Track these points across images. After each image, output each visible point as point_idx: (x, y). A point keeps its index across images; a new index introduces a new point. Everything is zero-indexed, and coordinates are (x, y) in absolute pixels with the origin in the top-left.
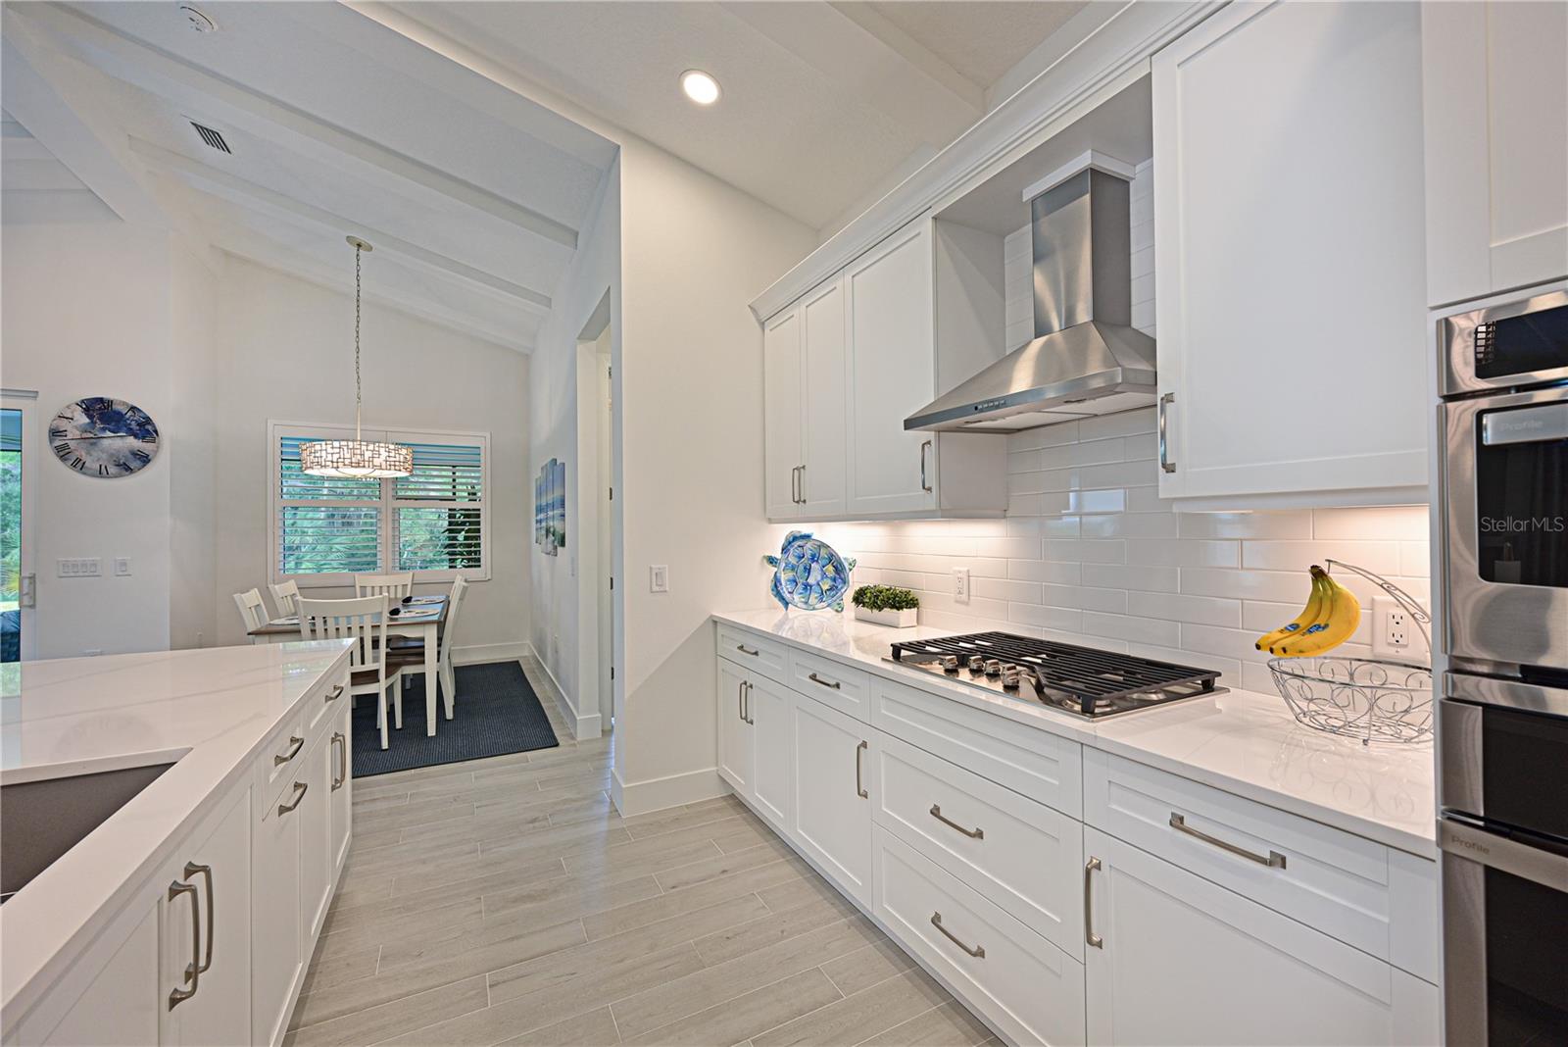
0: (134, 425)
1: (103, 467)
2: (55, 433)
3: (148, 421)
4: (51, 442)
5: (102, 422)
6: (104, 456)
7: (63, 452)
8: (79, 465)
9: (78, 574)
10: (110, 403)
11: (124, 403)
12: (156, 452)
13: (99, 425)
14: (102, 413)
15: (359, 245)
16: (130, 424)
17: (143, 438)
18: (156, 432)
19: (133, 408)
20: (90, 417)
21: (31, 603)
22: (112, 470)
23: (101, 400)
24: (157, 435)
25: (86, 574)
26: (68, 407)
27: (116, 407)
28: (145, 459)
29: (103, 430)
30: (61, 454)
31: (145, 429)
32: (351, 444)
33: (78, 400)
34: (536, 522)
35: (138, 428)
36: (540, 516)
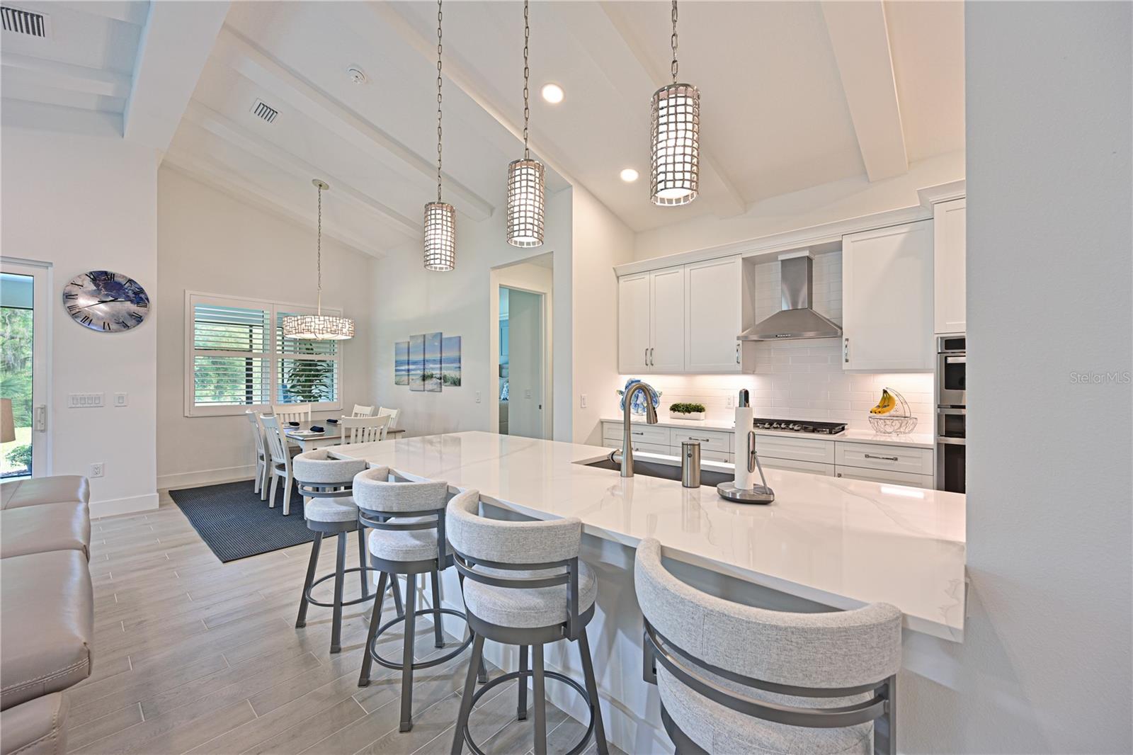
0: (131, 294)
1: (106, 324)
2: (67, 296)
3: (142, 291)
4: (64, 303)
5: (106, 290)
6: (108, 316)
7: (73, 311)
8: (86, 321)
9: (78, 406)
10: (113, 275)
11: (124, 277)
12: (147, 314)
13: (104, 292)
14: (106, 283)
15: (320, 186)
16: (128, 293)
17: (138, 303)
18: (147, 299)
19: (130, 281)
20: (97, 285)
21: (43, 428)
22: (113, 326)
23: (106, 273)
24: (148, 301)
25: (92, 405)
26: (79, 276)
27: (117, 279)
28: (139, 319)
29: (107, 295)
30: (72, 313)
31: (139, 297)
33: (88, 271)
34: (396, 370)
35: (134, 295)
36: (406, 367)
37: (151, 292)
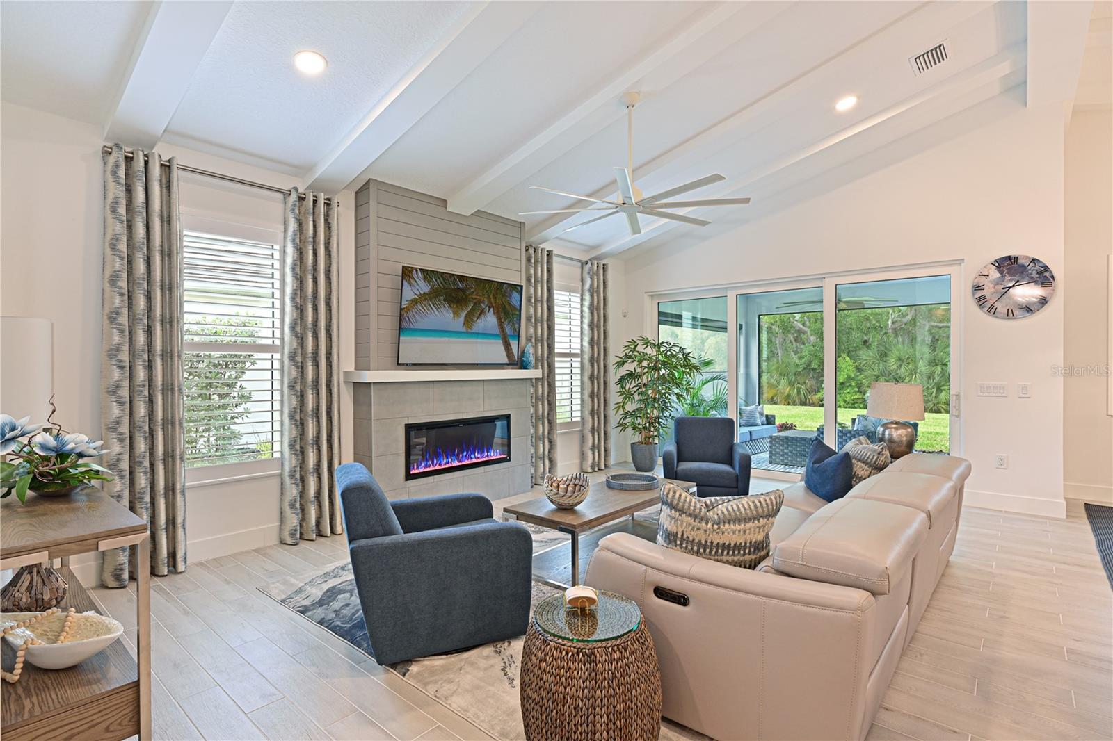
0: (1035, 275)
1: (1010, 311)
2: (977, 288)
3: (1046, 268)
4: (974, 294)
5: (1010, 275)
6: (1011, 302)
7: (981, 301)
8: (992, 310)
9: (984, 394)
10: (1016, 259)
11: (1028, 257)
12: (1052, 294)
13: (1008, 278)
14: (1010, 267)
16: (1031, 274)
17: (1042, 283)
18: (1053, 277)
19: (1034, 260)
20: (1002, 272)
21: (957, 414)
22: (1017, 312)
23: (1009, 258)
24: (1054, 280)
25: (997, 395)
26: (985, 267)
27: (1021, 261)
28: (1045, 303)
29: (1011, 280)
30: (981, 303)
31: (1043, 276)
33: (992, 260)
35: (1037, 276)
37: (1057, 270)
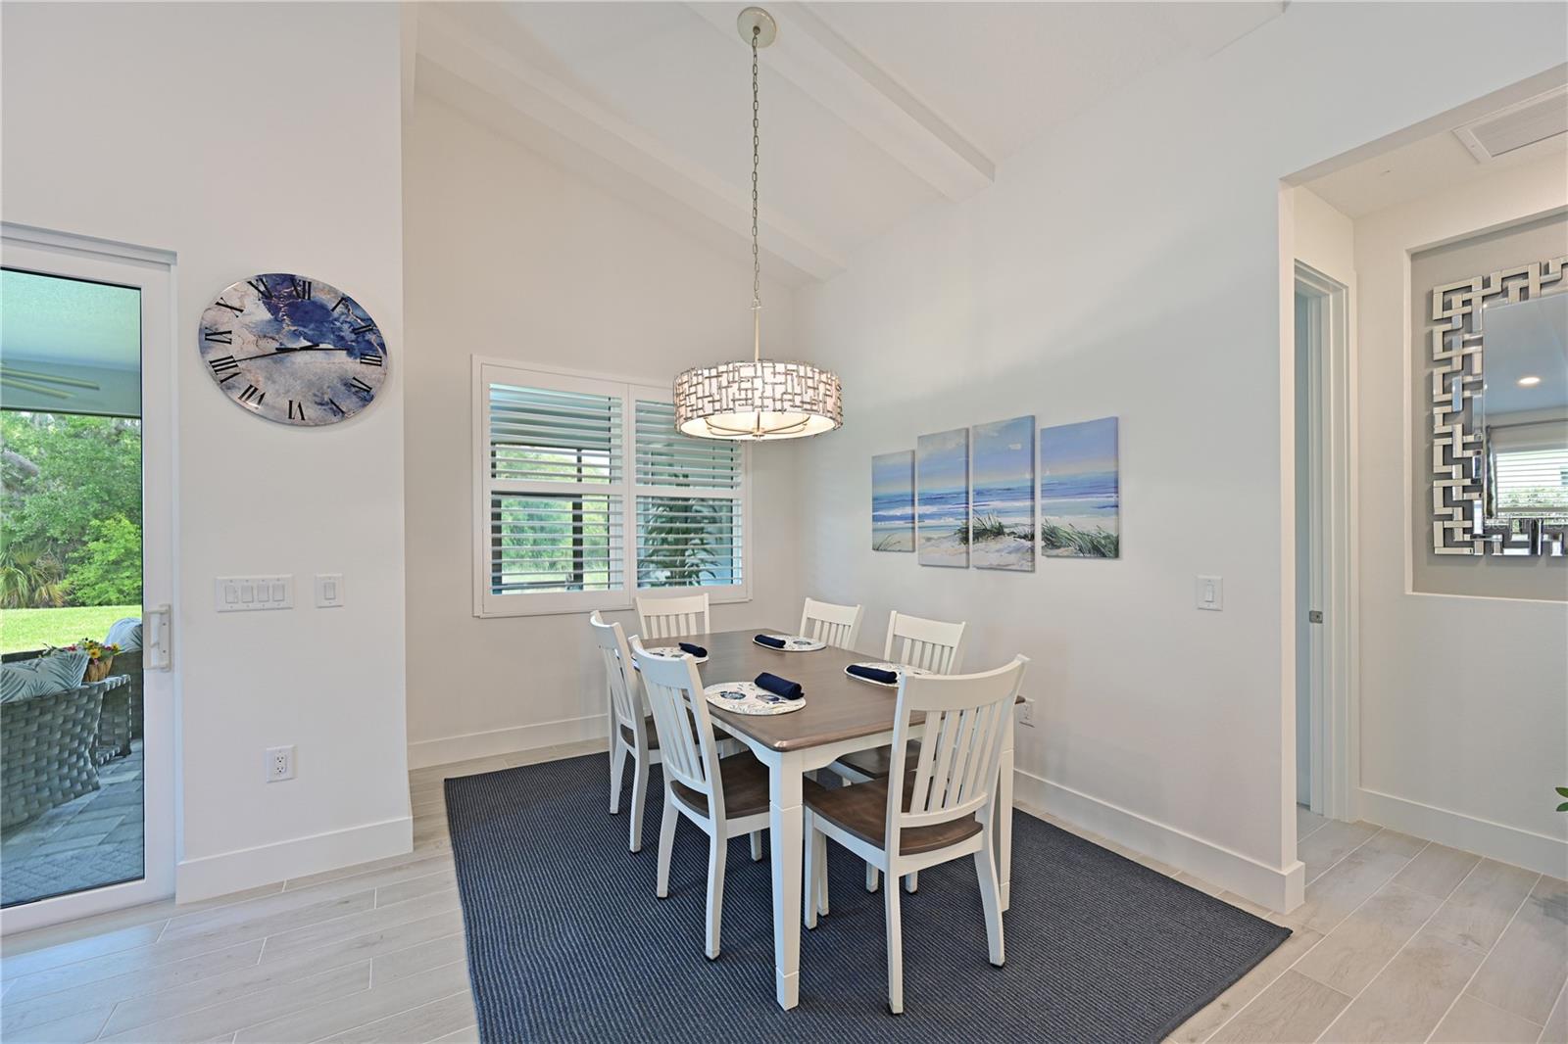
0: (347, 332)
1: (295, 406)
2: (210, 336)
3: (370, 325)
4: (203, 351)
5: (294, 322)
6: (298, 385)
7: (224, 372)
8: (252, 398)
9: (236, 607)
10: (307, 285)
11: (332, 290)
12: (382, 382)
13: (288, 326)
14: (294, 303)
16: (340, 329)
17: (363, 355)
18: (383, 346)
19: (345, 300)
20: (273, 309)
21: (165, 663)
22: (310, 412)
23: (291, 279)
24: (385, 352)
25: (267, 605)
26: (234, 287)
27: (317, 295)
28: (365, 395)
29: (296, 335)
30: (223, 375)
31: (364, 341)
32: (802, 369)
33: (252, 274)
34: (875, 519)
35: (353, 336)
36: (908, 510)
37: (390, 330)
